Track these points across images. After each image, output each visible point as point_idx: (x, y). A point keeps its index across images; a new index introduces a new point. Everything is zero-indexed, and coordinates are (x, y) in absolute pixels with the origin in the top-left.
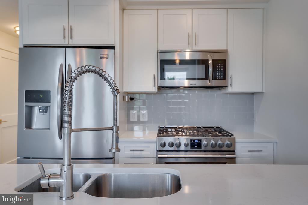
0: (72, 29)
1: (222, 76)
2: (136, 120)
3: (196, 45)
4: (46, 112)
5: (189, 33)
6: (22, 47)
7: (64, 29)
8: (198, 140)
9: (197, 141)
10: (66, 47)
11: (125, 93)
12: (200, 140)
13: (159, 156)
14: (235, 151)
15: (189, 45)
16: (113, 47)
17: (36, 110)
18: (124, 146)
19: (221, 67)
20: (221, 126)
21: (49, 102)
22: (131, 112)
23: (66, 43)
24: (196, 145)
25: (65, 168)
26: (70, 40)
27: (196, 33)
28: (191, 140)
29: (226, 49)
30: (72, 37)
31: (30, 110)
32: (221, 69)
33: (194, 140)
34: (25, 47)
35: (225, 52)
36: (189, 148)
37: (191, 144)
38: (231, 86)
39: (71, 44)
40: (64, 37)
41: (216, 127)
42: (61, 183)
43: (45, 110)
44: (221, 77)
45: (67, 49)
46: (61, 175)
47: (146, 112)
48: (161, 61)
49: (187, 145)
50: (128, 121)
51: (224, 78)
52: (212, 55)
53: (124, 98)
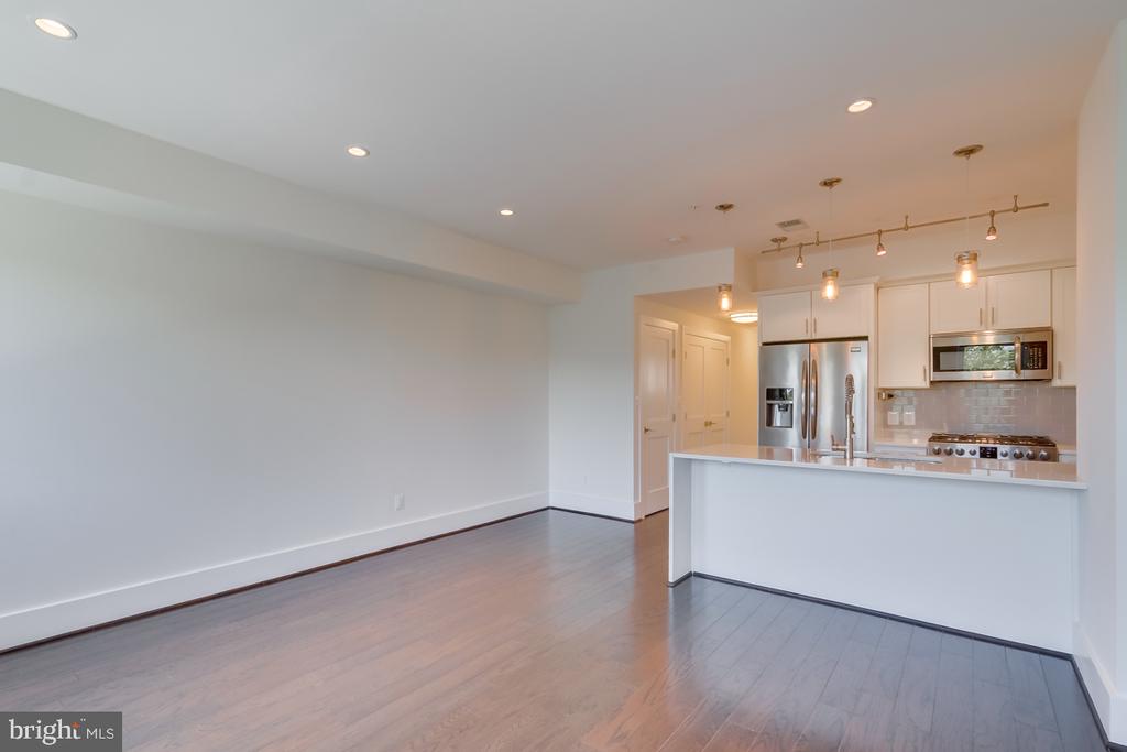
0: (815, 322)
1: (1040, 365)
2: (897, 423)
3: (993, 323)
4: (786, 410)
5: (981, 309)
6: (762, 344)
7: (807, 322)
8: (991, 448)
9: (989, 449)
10: (808, 342)
11: (881, 389)
12: (996, 449)
15: (981, 324)
16: (865, 338)
17: (777, 408)
19: (1038, 352)
20: (1047, 436)
21: (787, 400)
22: (890, 413)
23: (809, 338)
24: (988, 455)
26: (814, 334)
27: (993, 308)
28: (981, 448)
29: (1050, 326)
30: (815, 330)
31: (770, 407)
32: (1037, 355)
33: (985, 448)
34: (765, 344)
35: (1049, 330)
36: (977, 456)
37: (980, 452)
38: (1060, 378)
39: (814, 338)
40: (806, 331)
41: (1038, 438)
43: (785, 408)
44: (1037, 366)
45: (812, 343)
47: (912, 413)
48: (934, 348)
49: (973, 453)
50: (885, 425)
51: (1044, 367)
52: (1021, 335)
53: (879, 395)
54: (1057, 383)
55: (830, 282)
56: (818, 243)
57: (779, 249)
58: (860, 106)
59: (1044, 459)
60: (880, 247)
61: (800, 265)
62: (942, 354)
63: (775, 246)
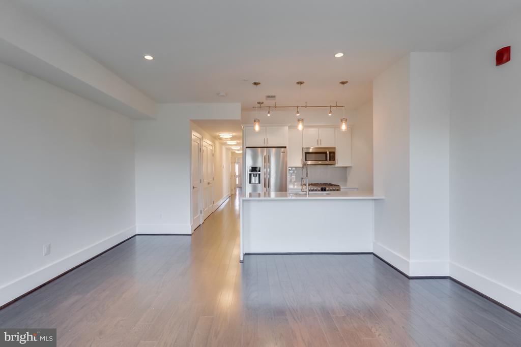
0: (268, 140)
3: (321, 144)
7: (264, 140)
12: (325, 188)
15: (317, 144)
16: (285, 147)
19: (333, 155)
23: (265, 146)
26: (267, 144)
27: (320, 139)
29: (335, 147)
33: (322, 188)
34: (247, 148)
45: (267, 148)
47: (294, 176)
48: (305, 152)
54: (337, 165)
55: (301, 123)
56: (276, 107)
57: (260, 107)
58: (339, 55)
59: (337, 190)
60: (298, 113)
61: (269, 115)
62: (307, 155)
63: (259, 105)
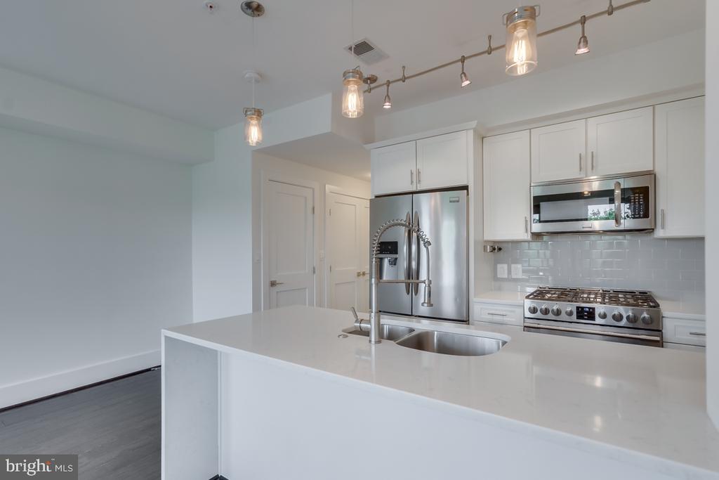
0: (419, 173)
1: (641, 213)
2: (506, 276)
3: (592, 169)
4: (395, 264)
5: (580, 155)
6: (373, 198)
7: (412, 174)
8: (589, 308)
9: (587, 310)
10: (413, 193)
11: (486, 241)
12: (594, 309)
13: (526, 324)
14: (663, 331)
15: (581, 170)
16: (465, 188)
17: (386, 262)
18: (481, 308)
19: (639, 199)
20: (649, 292)
21: (397, 253)
22: (499, 266)
23: (414, 189)
24: (586, 316)
25: (373, 314)
26: (418, 185)
27: (593, 153)
28: (578, 308)
29: (652, 169)
30: (419, 181)
31: (381, 260)
32: (639, 202)
33: (583, 308)
34: (376, 197)
35: (651, 174)
36: (574, 318)
37: (577, 313)
38: (663, 227)
39: (419, 189)
40: (412, 182)
41: (640, 293)
42: (368, 328)
43: (394, 262)
44: (639, 214)
45: (414, 195)
46: (369, 322)
48: (534, 197)
49: (570, 314)
50: (495, 277)
51: (646, 215)
52: (621, 181)
53: (485, 248)
54: (660, 233)
56: (405, 79)
57: (369, 91)
60: (464, 76)
61: (386, 105)
62: (543, 205)
63: (366, 88)
